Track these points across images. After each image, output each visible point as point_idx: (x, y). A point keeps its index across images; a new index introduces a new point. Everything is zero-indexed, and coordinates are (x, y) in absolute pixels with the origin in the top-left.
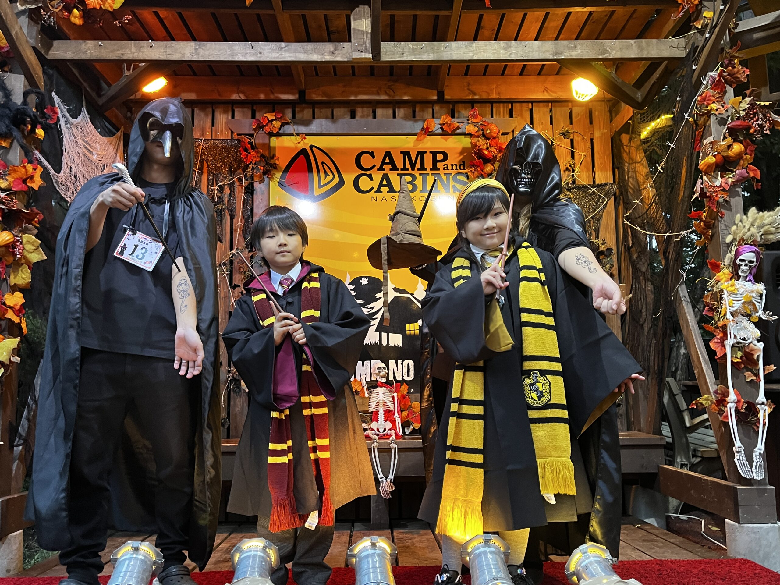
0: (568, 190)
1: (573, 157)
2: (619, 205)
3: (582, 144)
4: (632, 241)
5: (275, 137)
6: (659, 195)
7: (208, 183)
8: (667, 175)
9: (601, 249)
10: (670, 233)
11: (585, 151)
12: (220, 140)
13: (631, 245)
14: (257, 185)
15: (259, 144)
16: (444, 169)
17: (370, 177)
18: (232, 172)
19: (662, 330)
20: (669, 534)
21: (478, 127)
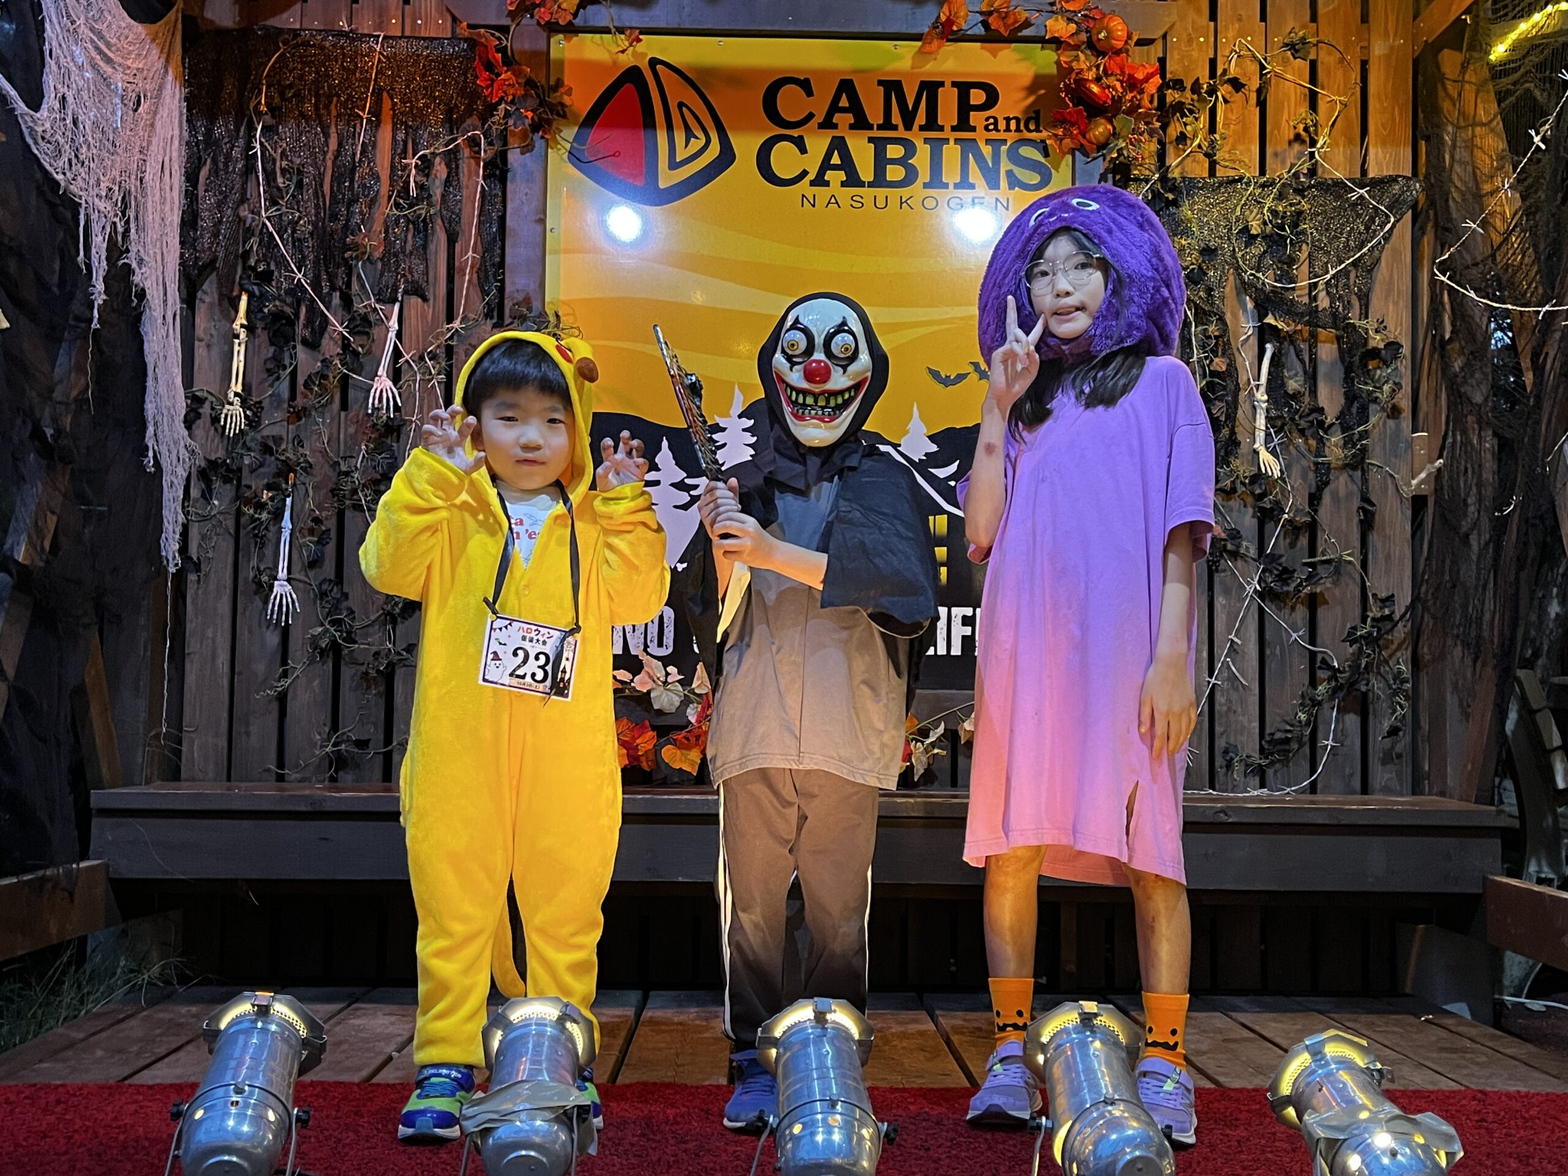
0: (1295, 190)
1: (1313, 106)
2: (1424, 233)
3: (1339, 74)
4: (1453, 324)
5: (561, 36)
6: (1529, 212)
7: (394, 148)
8: (1558, 158)
9: (1372, 344)
10: (1553, 306)
11: (1345, 94)
12: (424, 39)
13: (1447, 336)
14: (514, 157)
15: (523, 53)
16: (986, 128)
17: (800, 143)
18: (453, 123)
19: (1516, 548)
20: (1501, 1037)
21: (1076, 23)
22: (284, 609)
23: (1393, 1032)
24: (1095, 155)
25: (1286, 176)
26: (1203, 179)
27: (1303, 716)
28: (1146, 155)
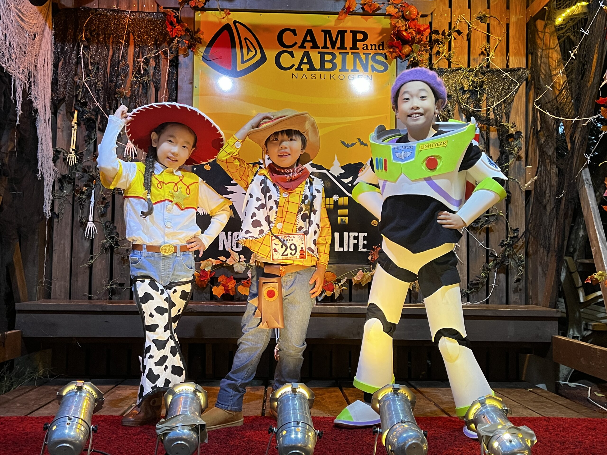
0: (481, 73)
1: (488, 41)
2: (530, 90)
3: (498, 28)
4: (541, 125)
5: (199, 12)
6: (570, 82)
7: (134, 55)
8: (579, 62)
9: (510, 132)
10: (578, 118)
11: (500, 36)
12: (146, 12)
13: (539, 129)
14: (181, 59)
15: (184, 18)
16: (363, 48)
17: (292, 54)
18: (157, 45)
19: (564, 210)
20: (558, 397)
21: (398, 8)
22: (91, 233)
23: (517, 395)
24: (405, 59)
25: (478, 68)
26: (446, 68)
27: (483, 274)
28: (424, 59)
